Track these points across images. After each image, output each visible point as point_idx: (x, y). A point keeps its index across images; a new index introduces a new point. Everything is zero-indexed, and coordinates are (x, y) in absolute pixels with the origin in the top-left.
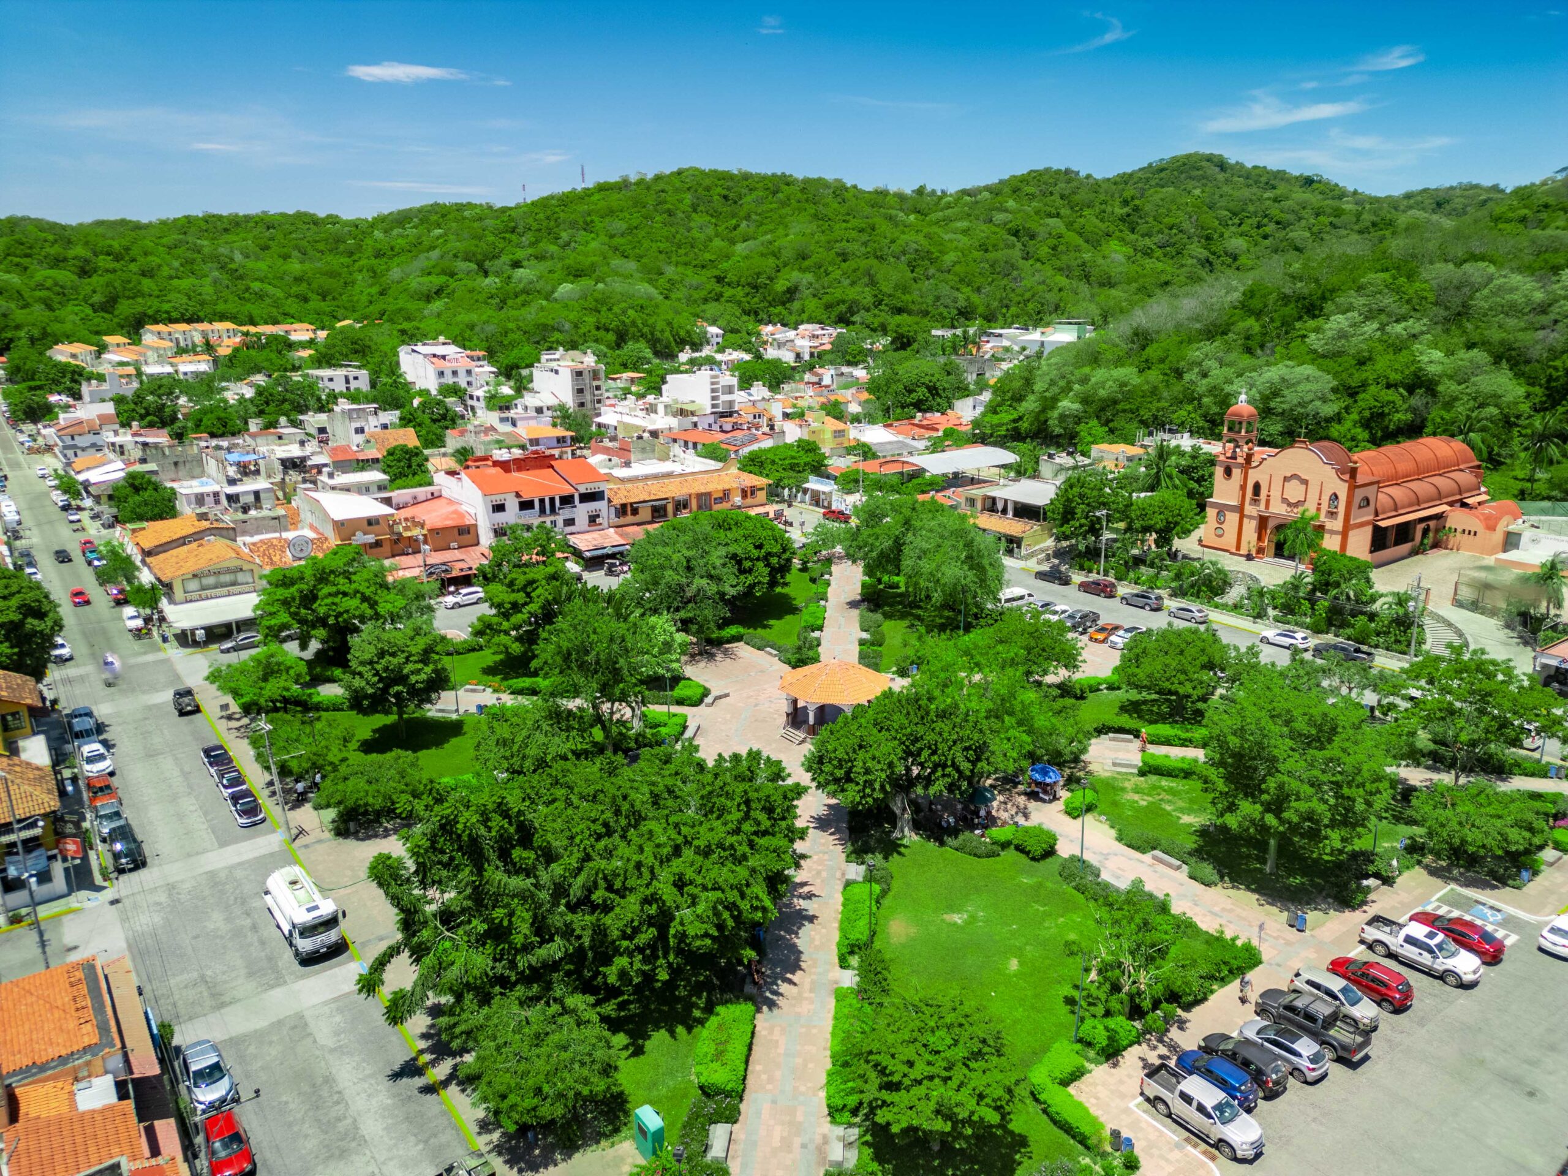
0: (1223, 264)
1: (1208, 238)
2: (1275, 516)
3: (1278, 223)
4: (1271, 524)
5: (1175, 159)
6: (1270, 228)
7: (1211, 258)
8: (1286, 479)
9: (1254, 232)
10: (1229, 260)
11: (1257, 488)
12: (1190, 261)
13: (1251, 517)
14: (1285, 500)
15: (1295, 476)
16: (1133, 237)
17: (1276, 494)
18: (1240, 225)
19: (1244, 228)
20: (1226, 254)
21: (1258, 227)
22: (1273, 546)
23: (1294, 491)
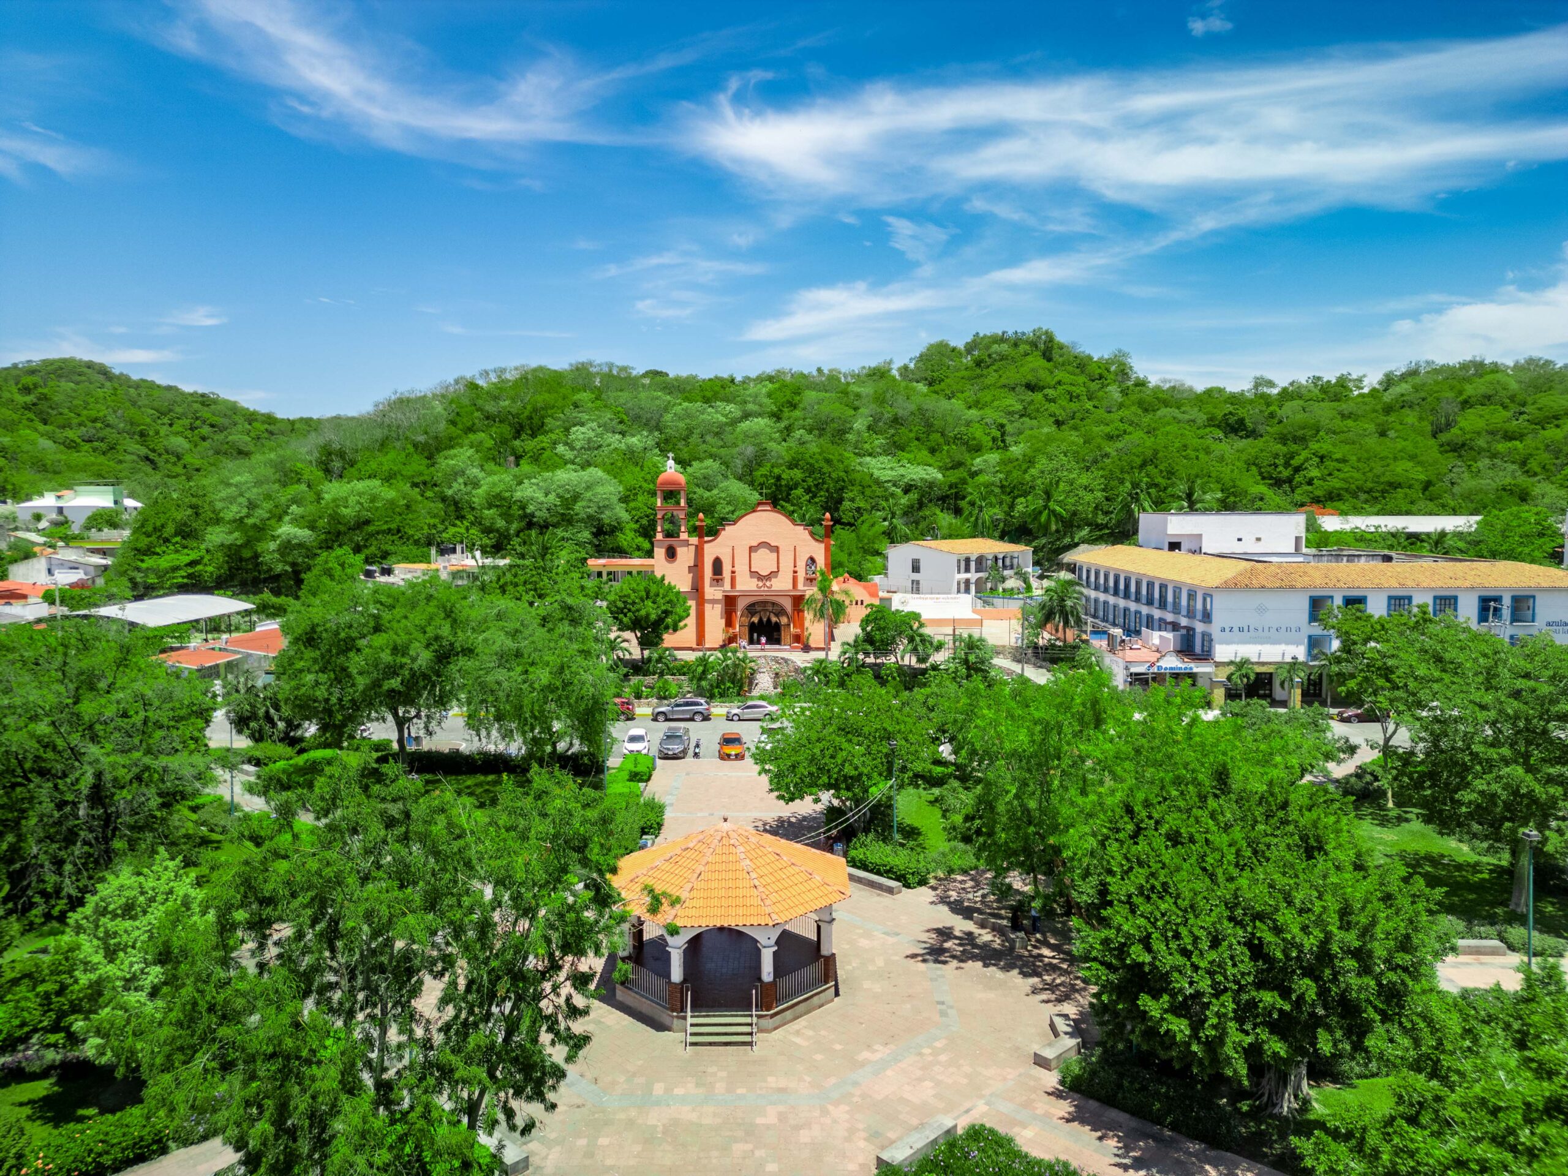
0: (167, 461)
1: (142, 434)
2: (746, 594)
3: (212, 426)
4: (741, 604)
5: (46, 363)
6: (206, 430)
7: (152, 455)
8: (752, 549)
9: (188, 433)
10: (174, 459)
11: (717, 565)
12: (128, 457)
13: (714, 602)
14: (754, 574)
15: (764, 545)
16: (48, 428)
17: (742, 569)
18: (171, 425)
19: (175, 428)
20: (167, 452)
21: (192, 429)
22: (746, 630)
23: (764, 562)
